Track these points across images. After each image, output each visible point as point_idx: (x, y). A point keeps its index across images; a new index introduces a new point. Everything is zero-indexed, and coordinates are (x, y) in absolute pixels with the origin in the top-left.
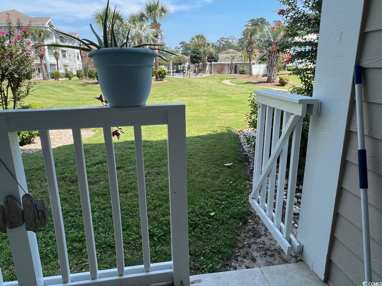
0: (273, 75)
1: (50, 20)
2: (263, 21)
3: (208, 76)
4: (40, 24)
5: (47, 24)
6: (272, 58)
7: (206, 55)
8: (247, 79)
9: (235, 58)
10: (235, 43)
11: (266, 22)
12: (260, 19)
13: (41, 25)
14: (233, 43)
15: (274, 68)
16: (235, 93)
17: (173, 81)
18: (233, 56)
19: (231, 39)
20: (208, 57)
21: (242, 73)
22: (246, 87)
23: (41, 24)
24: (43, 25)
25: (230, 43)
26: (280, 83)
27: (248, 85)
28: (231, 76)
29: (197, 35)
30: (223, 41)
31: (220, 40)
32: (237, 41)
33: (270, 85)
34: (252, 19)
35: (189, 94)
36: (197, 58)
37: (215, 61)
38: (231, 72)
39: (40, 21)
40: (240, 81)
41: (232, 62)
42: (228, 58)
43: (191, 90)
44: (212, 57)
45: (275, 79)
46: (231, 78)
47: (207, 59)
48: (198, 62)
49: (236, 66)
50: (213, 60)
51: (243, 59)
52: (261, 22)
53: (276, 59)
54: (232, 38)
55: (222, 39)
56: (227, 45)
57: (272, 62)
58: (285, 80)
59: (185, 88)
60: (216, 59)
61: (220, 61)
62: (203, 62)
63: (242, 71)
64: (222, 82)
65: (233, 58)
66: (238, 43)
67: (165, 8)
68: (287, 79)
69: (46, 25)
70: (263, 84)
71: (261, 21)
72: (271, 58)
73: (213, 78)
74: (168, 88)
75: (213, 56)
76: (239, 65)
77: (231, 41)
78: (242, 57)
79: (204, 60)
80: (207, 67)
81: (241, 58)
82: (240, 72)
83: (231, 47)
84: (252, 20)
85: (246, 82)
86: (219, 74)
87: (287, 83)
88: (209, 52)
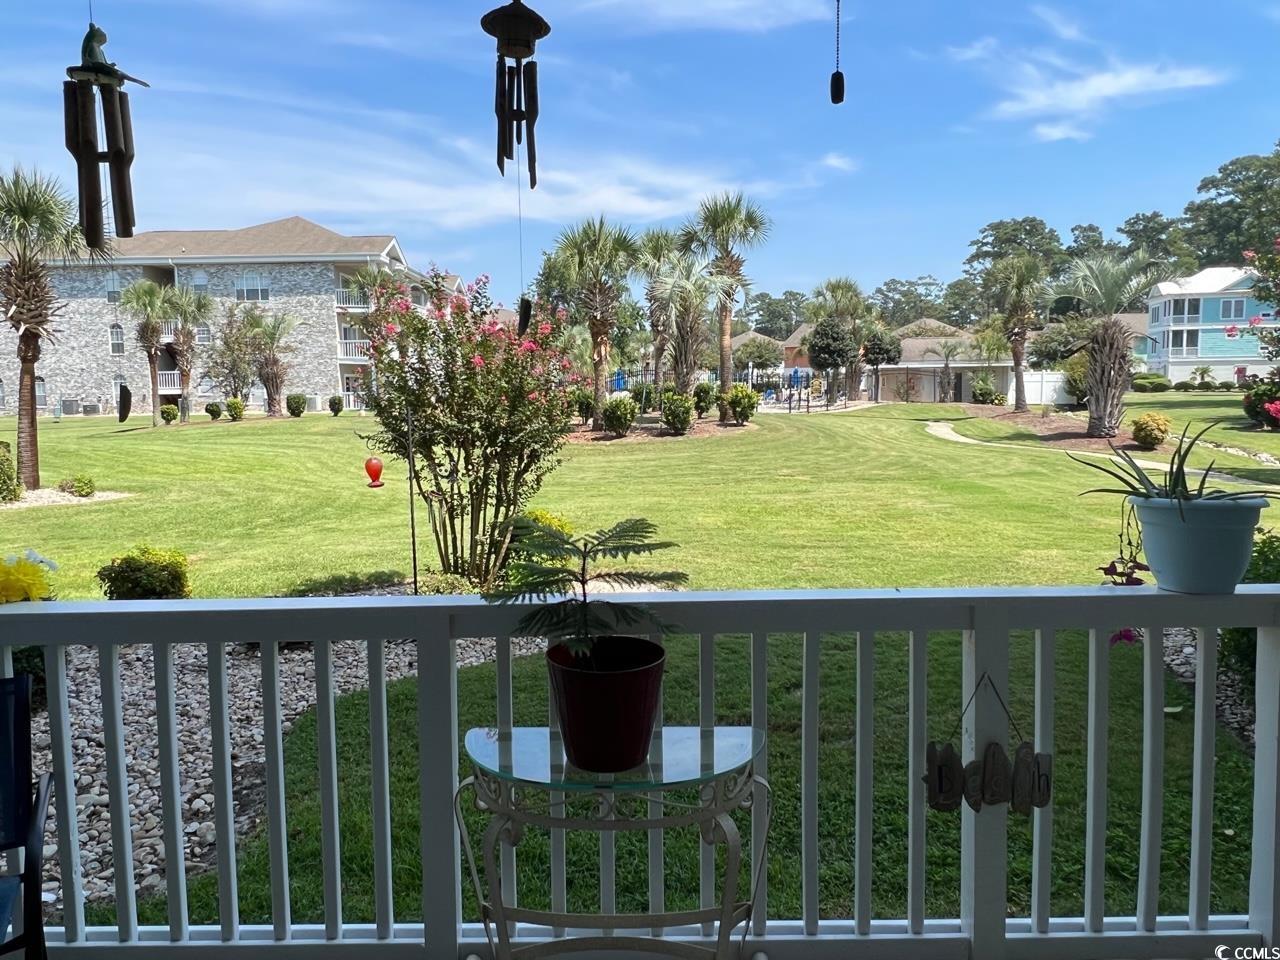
0: (1108, 412)
1: (394, 242)
2: (1033, 227)
3: (868, 410)
4: (366, 256)
5: (384, 254)
6: (1105, 359)
7: (859, 344)
8: (1011, 423)
9: (959, 350)
10: (936, 295)
11: (1047, 231)
12: (1024, 221)
13: (368, 258)
14: (929, 298)
15: (1113, 391)
16: (992, 471)
17: (777, 430)
18: (949, 344)
19: (924, 284)
20: (866, 348)
21: (982, 398)
22: (1021, 452)
23: (370, 256)
24: (373, 258)
25: (920, 295)
26: (1135, 438)
27: (1021, 442)
28: (947, 411)
29: (833, 281)
30: (895, 290)
31: (884, 288)
32: (944, 292)
33: (1101, 447)
34: (997, 221)
35: (844, 471)
36: (831, 353)
37: (890, 360)
38: (946, 396)
39: (367, 247)
40: (985, 427)
41: (947, 365)
42: (934, 352)
43: (845, 459)
44: (880, 349)
45: (1117, 427)
46: (949, 416)
47: (864, 355)
48: (836, 366)
49: (959, 377)
50: (883, 359)
51: (985, 354)
52: (1028, 233)
53: (1117, 361)
54: (928, 280)
55: (892, 285)
56: (908, 303)
57: (1103, 372)
58: (1156, 432)
59: (821, 451)
60: (892, 354)
61: (907, 361)
62: (851, 363)
63: (980, 394)
64: (927, 429)
65: (951, 352)
66: (946, 296)
67: (758, 213)
68: (1162, 428)
69: (382, 259)
70: (1073, 441)
71: (1028, 228)
72: (1099, 358)
73: (887, 415)
74: (768, 449)
75: (883, 346)
76: (971, 374)
77: (921, 290)
78: (980, 348)
79: (854, 357)
80: (864, 380)
81: (977, 351)
82: (974, 395)
83: (922, 309)
84: (996, 227)
85: (1011, 432)
86: (903, 400)
87: (1160, 441)
88: (871, 332)
